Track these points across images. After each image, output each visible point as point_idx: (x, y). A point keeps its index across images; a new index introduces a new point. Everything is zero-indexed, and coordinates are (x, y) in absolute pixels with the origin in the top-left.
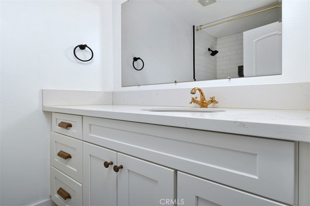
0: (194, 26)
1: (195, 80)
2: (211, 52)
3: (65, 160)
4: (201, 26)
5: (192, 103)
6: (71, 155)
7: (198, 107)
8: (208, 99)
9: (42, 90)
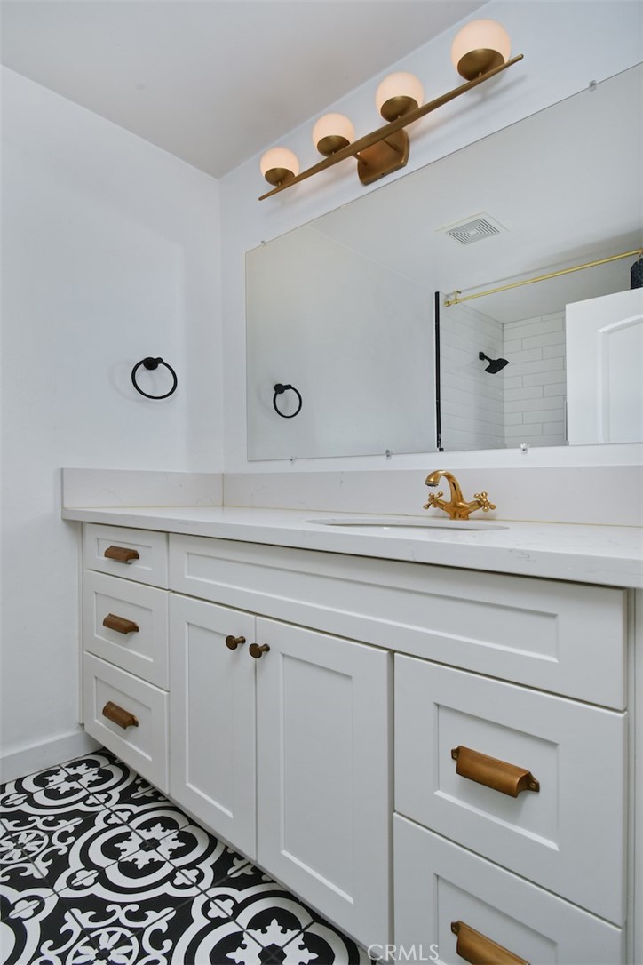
0: (437, 294)
1: (441, 450)
2: (488, 364)
3: (122, 634)
4: (459, 292)
5: (431, 506)
6: (138, 625)
7: (444, 517)
8: (469, 498)
9: (62, 470)
